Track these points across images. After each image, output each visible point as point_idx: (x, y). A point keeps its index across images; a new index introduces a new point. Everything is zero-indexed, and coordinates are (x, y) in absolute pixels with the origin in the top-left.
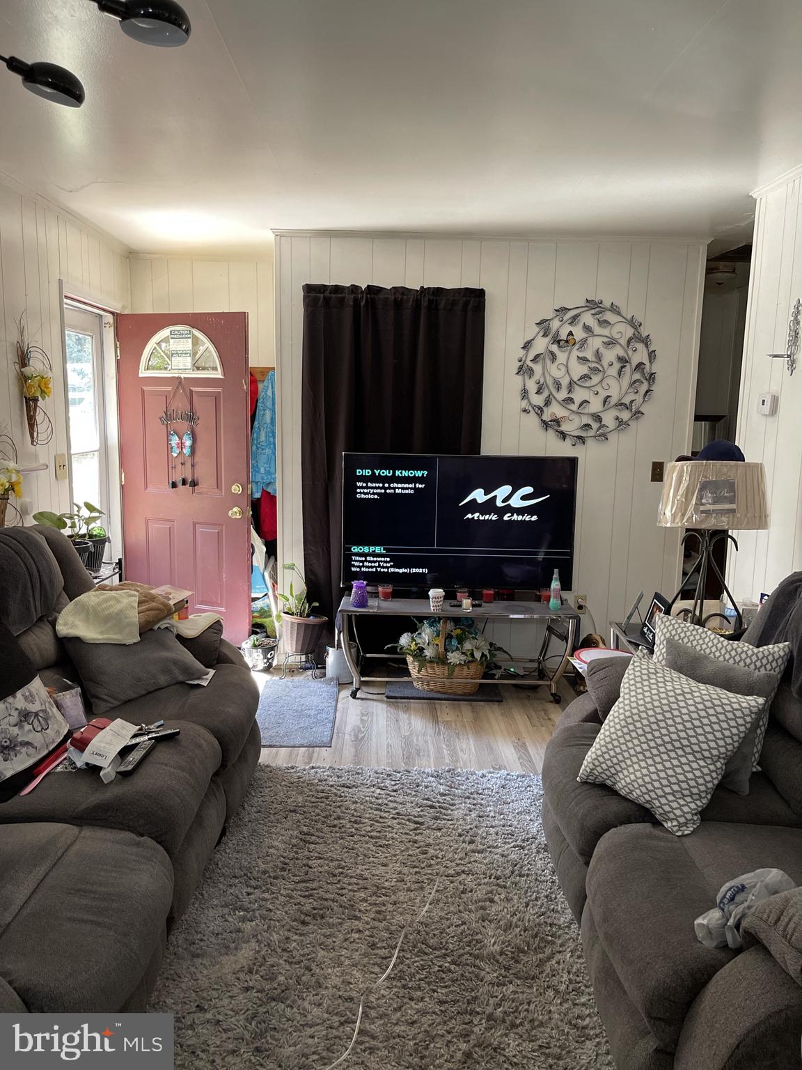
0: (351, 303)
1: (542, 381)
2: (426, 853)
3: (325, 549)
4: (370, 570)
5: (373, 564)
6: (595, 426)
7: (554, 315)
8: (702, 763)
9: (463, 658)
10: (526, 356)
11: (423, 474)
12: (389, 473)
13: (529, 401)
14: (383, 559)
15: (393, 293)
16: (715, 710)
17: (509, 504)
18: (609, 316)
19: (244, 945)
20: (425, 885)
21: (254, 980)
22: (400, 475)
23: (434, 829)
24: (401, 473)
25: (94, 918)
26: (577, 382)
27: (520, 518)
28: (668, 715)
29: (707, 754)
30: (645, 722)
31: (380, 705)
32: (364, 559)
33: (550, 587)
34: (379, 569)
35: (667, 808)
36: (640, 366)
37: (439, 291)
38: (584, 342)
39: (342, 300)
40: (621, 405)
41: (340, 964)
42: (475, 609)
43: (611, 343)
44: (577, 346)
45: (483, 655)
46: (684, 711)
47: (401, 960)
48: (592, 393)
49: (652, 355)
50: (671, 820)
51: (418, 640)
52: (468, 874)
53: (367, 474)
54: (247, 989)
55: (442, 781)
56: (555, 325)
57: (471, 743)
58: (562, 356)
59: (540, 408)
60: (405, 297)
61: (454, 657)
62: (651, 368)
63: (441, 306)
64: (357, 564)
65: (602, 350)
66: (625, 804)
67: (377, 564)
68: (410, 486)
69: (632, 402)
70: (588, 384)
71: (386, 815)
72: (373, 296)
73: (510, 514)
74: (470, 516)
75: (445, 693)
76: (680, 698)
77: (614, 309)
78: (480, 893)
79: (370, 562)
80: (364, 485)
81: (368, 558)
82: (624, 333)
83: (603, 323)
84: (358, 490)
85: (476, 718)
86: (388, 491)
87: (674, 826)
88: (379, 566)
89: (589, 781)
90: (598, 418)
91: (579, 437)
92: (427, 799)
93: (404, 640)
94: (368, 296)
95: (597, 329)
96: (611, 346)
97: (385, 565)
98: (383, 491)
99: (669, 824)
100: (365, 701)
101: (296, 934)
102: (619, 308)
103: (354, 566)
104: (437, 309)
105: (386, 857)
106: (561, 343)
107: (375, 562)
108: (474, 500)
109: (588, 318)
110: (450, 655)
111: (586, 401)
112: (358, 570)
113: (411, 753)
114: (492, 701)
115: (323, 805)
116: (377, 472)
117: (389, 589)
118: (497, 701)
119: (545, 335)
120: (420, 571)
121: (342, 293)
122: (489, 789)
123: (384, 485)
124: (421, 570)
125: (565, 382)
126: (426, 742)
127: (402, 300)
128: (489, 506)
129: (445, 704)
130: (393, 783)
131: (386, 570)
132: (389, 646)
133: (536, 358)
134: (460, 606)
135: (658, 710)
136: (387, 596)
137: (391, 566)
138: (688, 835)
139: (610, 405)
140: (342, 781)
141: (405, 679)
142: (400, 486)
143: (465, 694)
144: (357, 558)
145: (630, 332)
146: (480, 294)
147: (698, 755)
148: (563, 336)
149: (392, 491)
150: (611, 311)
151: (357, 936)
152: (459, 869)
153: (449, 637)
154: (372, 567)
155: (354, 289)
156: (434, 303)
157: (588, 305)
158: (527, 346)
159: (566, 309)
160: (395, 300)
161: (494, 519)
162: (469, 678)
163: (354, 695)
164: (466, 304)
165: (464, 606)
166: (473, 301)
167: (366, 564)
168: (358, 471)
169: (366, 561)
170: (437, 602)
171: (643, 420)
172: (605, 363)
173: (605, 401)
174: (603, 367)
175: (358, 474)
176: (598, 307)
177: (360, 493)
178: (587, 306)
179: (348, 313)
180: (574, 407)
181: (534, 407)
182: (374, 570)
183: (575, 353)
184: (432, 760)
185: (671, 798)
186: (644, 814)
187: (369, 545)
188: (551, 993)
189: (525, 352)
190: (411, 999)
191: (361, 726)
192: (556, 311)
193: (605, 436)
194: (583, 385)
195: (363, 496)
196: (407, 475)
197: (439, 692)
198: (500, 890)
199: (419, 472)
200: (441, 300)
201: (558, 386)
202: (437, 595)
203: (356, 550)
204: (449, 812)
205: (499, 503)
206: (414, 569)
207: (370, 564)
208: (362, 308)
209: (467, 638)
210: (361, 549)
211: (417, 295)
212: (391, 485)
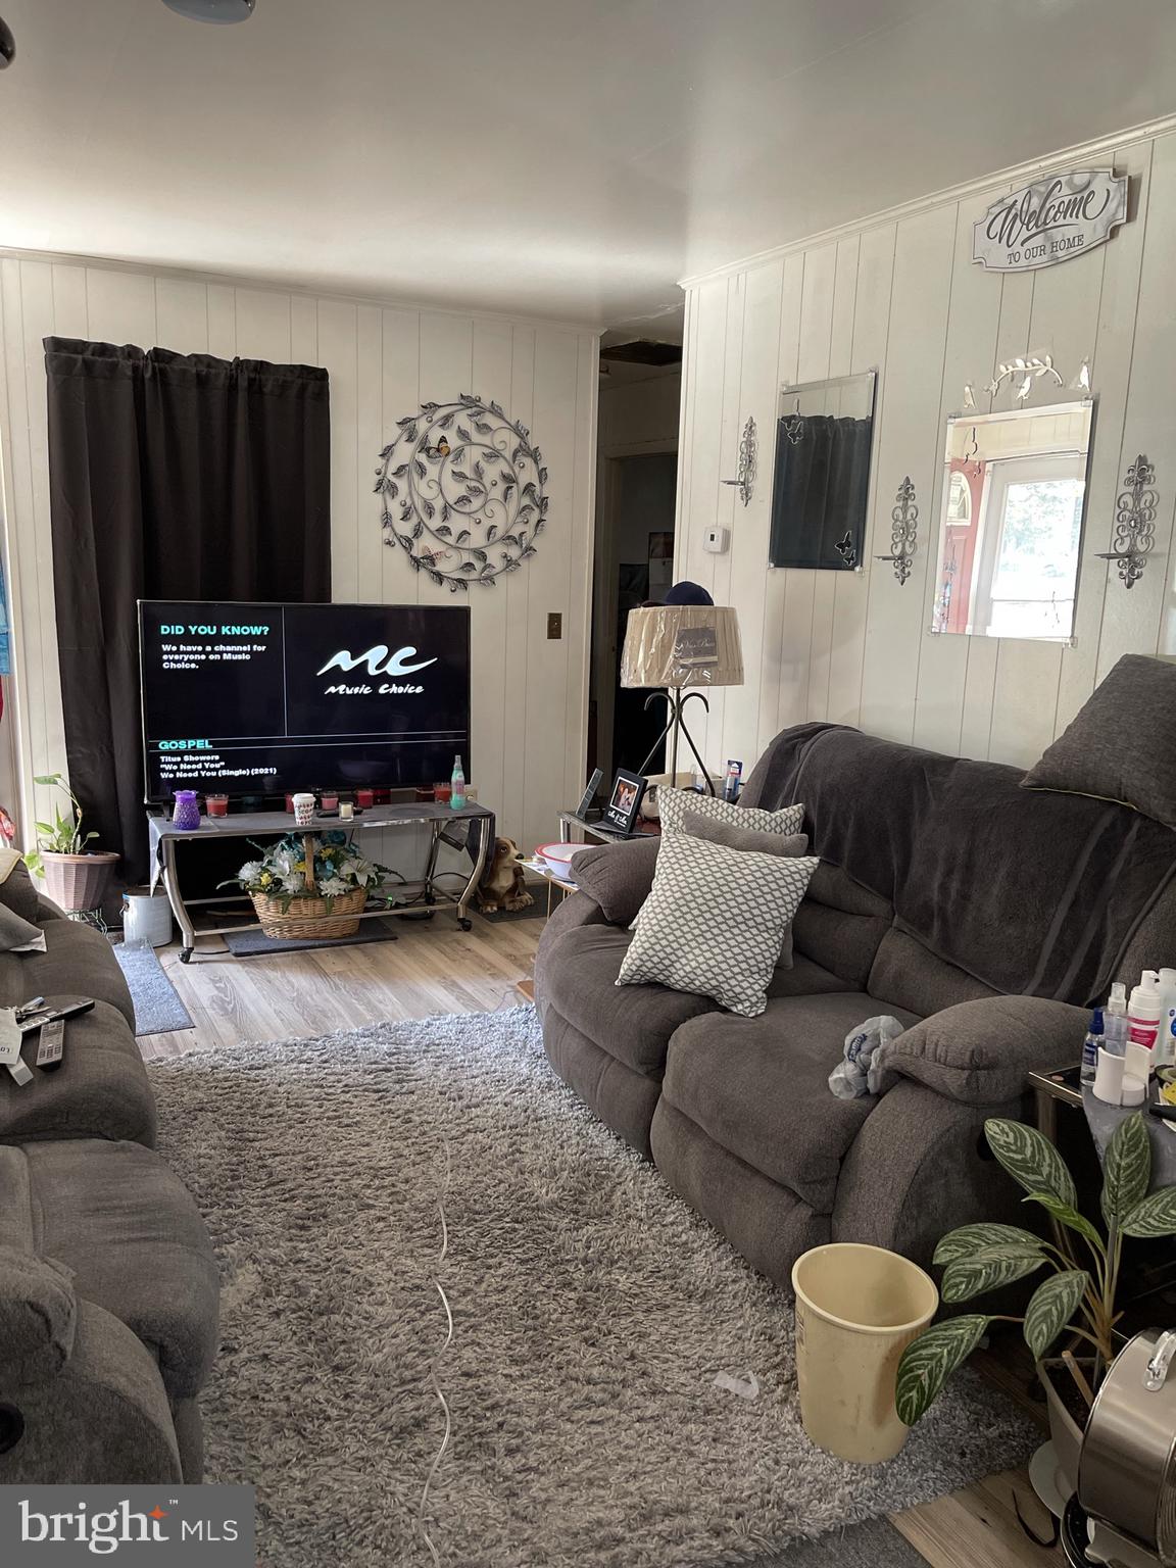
0: (129, 373)
1: (409, 503)
2: (411, 1122)
3: (104, 748)
4: (190, 775)
5: (194, 766)
6: (479, 565)
7: (421, 413)
8: (766, 935)
9: (343, 886)
10: (386, 467)
11: (263, 631)
12: (212, 630)
13: (393, 529)
14: (208, 758)
15: (193, 364)
16: (774, 876)
17: (385, 672)
18: (489, 419)
19: (238, 1271)
20: (431, 1154)
21: (278, 1302)
22: (229, 633)
23: (405, 1093)
24: (230, 630)
25: (144, 1235)
26: (454, 506)
27: (401, 690)
28: (725, 889)
29: (770, 925)
30: (700, 901)
31: (231, 966)
32: (179, 759)
33: (450, 781)
34: (203, 773)
35: (738, 990)
36: (529, 488)
37: (262, 366)
38: (460, 452)
39: (114, 367)
40: (509, 539)
41: (380, 1258)
42: (358, 817)
43: (493, 455)
44: (451, 458)
45: (370, 879)
46: (742, 882)
47: (453, 1235)
48: (472, 521)
49: (542, 474)
50: (741, 1002)
51: (274, 870)
52: (475, 1132)
53: (177, 633)
54: (277, 1314)
55: (380, 1039)
56: (422, 426)
57: (387, 991)
58: (432, 470)
59: (409, 540)
60: (213, 371)
61: (331, 887)
62: (541, 492)
63: (267, 390)
64: (168, 767)
65: (483, 464)
66: (685, 997)
67: (200, 766)
68: (245, 648)
69: (522, 534)
70: (467, 509)
71: (331, 1091)
72: (162, 365)
73: (386, 686)
74: (332, 689)
75: (317, 938)
76: (735, 869)
77: (495, 411)
78: (503, 1148)
79: (189, 763)
80: (174, 648)
81: (186, 758)
82: (508, 442)
83: (483, 428)
84: (165, 657)
85: (375, 963)
86: (211, 657)
87: (747, 1008)
88: (204, 769)
89: (633, 981)
90: (482, 556)
91: (460, 581)
92: (375, 1063)
93: (248, 872)
94: (156, 364)
95: (475, 437)
96: (493, 459)
97: (212, 766)
98: (203, 657)
99: (740, 1007)
100: (203, 965)
101: (303, 1242)
102: (501, 409)
103: (164, 770)
104: (261, 392)
105: (363, 1136)
106: (432, 452)
107: (196, 763)
108: (337, 667)
109: (462, 420)
110: (324, 884)
111: (465, 532)
112: (171, 776)
113: (316, 1018)
114: (385, 940)
115: (238, 1094)
116: (193, 630)
117: (224, 800)
118: (392, 939)
119: (410, 440)
120: (266, 771)
121: (111, 356)
122: (445, 1037)
123: (204, 649)
124: (267, 769)
125: (438, 505)
126: (326, 1000)
127: (208, 374)
128: (358, 675)
129: (323, 952)
130: (318, 1053)
131: (214, 774)
132: (223, 884)
133: (399, 472)
134: (337, 815)
135: (713, 885)
136: (220, 812)
137: (222, 768)
138: (762, 1013)
139: (496, 538)
140: (246, 1061)
141: (252, 927)
142: (229, 648)
143: (344, 936)
144: (169, 759)
145: (515, 442)
146: (322, 375)
147: (762, 928)
148: (434, 442)
149: (218, 657)
150: (492, 412)
151: (381, 1225)
152: (463, 1128)
153: (318, 860)
154: (192, 771)
155: (131, 351)
156: (257, 382)
157: (462, 401)
158: (387, 453)
159: (435, 405)
160: (198, 375)
161: (366, 692)
162: (349, 912)
163: (185, 958)
164: (303, 388)
165: (342, 815)
166: (310, 386)
167: (182, 766)
168: (163, 627)
169: (182, 762)
170: (307, 812)
171: (535, 557)
172: (487, 481)
173: (489, 533)
174: (484, 486)
175: (163, 632)
176: (476, 406)
177: (168, 661)
178: (462, 404)
179: (125, 390)
180: (451, 540)
181: (400, 538)
182: (196, 774)
183: (449, 467)
184: (347, 1019)
185: (740, 978)
186: (707, 1002)
187: (186, 737)
188: (633, 1223)
189: (384, 461)
190: (489, 1267)
191: (223, 996)
192: (423, 407)
193: (490, 579)
194: (459, 509)
195: (173, 666)
196: (238, 633)
197: (307, 938)
198: (524, 1139)
199: (256, 628)
200: (267, 380)
201: (430, 510)
202: (302, 801)
203: (166, 747)
204: (412, 1071)
205: (372, 671)
206: (257, 770)
207: (189, 767)
208: (146, 382)
209: (343, 859)
210: (173, 745)
211: (231, 370)
212: (216, 648)
